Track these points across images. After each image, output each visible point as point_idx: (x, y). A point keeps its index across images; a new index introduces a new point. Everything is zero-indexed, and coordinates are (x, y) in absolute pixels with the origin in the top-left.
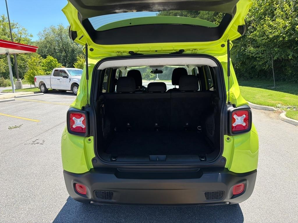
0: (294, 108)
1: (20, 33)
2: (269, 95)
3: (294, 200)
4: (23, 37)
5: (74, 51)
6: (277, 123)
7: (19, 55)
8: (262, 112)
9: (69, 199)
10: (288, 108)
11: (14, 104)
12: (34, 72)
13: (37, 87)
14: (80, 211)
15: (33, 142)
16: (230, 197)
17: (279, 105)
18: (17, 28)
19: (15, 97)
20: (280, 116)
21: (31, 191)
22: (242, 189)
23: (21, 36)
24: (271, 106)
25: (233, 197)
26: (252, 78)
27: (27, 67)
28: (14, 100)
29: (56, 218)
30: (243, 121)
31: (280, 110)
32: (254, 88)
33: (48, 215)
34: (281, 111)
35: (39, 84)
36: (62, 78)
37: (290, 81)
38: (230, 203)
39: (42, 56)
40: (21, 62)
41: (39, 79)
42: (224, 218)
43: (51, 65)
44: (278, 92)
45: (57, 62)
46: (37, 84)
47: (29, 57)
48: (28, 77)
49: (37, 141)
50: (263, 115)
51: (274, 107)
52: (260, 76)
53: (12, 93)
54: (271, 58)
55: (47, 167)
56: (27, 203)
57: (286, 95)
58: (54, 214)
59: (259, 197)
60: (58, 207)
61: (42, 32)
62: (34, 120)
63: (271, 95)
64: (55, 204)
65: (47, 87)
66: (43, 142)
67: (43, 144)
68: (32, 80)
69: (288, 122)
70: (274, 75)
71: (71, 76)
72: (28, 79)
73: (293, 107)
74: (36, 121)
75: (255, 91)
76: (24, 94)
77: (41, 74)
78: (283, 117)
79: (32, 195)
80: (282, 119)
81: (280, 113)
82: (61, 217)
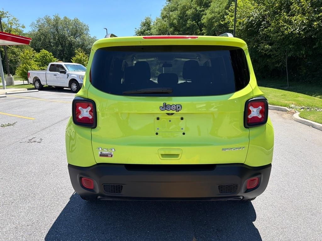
0: (308, 108)
1: (11, 23)
2: (282, 95)
3: (307, 198)
4: (14, 28)
5: (72, 45)
6: (290, 124)
7: (10, 48)
8: (275, 113)
9: (72, 198)
10: (302, 108)
11: (6, 101)
12: (27, 67)
13: (31, 84)
14: (84, 209)
15: (30, 140)
16: (244, 191)
17: (293, 106)
18: (8, 17)
19: (6, 94)
20: (294, 117)
21: (30, 189)
22: (256, 183)
23: (11, 27)
24: (284, 106)
25: (247, 191)
26: (264, 78)
27: (18, 61)
28: (6, 97)
29: (59, 216)
30: (259, 113)
31: (293, 110)
32: (267, 88)
33: (50, 213)
34: (294, 112)
35: (33, 80)
36: (59, 73)
37: (304, 81)
38: (243, 197)
39: (35, 49)
40: (12, 56)
41: (33, 74)
42: (236, 215)
43: (46, 60)
44: (292, 92)
45: (52, 57)
46: (31, 80)
47: (20, 51)
48: (21, 72)
49: (34, 140)
50: (275, 115)
51: (288, 108)
52: (273, 76)
53: (3, 90)
54: (285, 56)
55: (46, 165)
56: (27, 202)
57: (300, 96)
58: (57, 212)
59: (272, 195)
60: (61, 206)
61: (36, 23)
62: (29, 118)
63: (285, 95)
64: (58, 202)
65: (43, 83)
66: (40, 140)
67: (41, 142)
68: (25, 76)
69: (302, 122)
70: (288, 75)
71: (69, 72)
72: (21, 74)
73: (306, 108)
74: (31, 118)
75: (268, 90)
76: (16, 91)
77: (35, 69)
78: (297, 118)
79: (32, 193)
80: (296, 120)
81: (294, 113)
82: (64, 215)
